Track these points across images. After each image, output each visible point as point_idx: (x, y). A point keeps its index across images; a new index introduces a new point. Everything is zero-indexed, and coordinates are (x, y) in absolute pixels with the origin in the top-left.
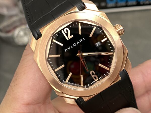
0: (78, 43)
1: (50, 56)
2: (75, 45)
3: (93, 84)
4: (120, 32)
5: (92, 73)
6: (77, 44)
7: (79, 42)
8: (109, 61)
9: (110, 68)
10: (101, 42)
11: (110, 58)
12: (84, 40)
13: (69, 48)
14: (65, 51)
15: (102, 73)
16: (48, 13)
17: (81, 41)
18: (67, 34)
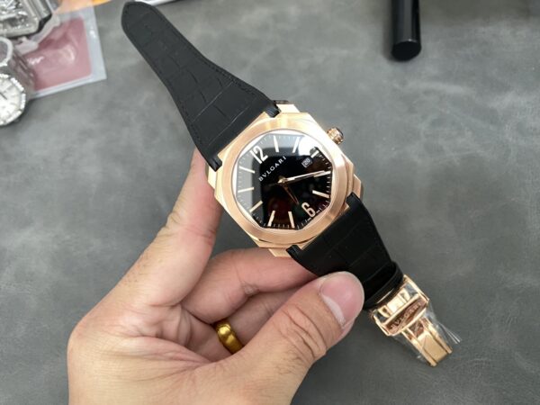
0: (277, 165)
1: (239, 191)
2: (272, 169)
3: (309, 222)
4: (336, 139)
5: (305, 206)
6: (275, 167)
7: (278, 163)
8: (328, 185)
9: (329, 194)
10: (311, 158)
11: (328, 180)
13: (264, 175)
14: (260, 180)
15: (319, 204)
17: (280, 161)
18: (258, 155)
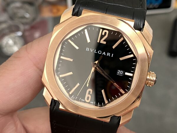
0: (104, 53)
2: (100, 52)
3: (81, 101)
4: (149, 81)
5: (89, 92)
6: (102, 53)
7: (106, 54)
8: (114, 97)
10: (125, 73)
11: (118, 95)
12: (112, 56)
13: (92, 50)
14: (87, 49)
16: (106, 3)
17: (108, 54)
18: (102, 36)
